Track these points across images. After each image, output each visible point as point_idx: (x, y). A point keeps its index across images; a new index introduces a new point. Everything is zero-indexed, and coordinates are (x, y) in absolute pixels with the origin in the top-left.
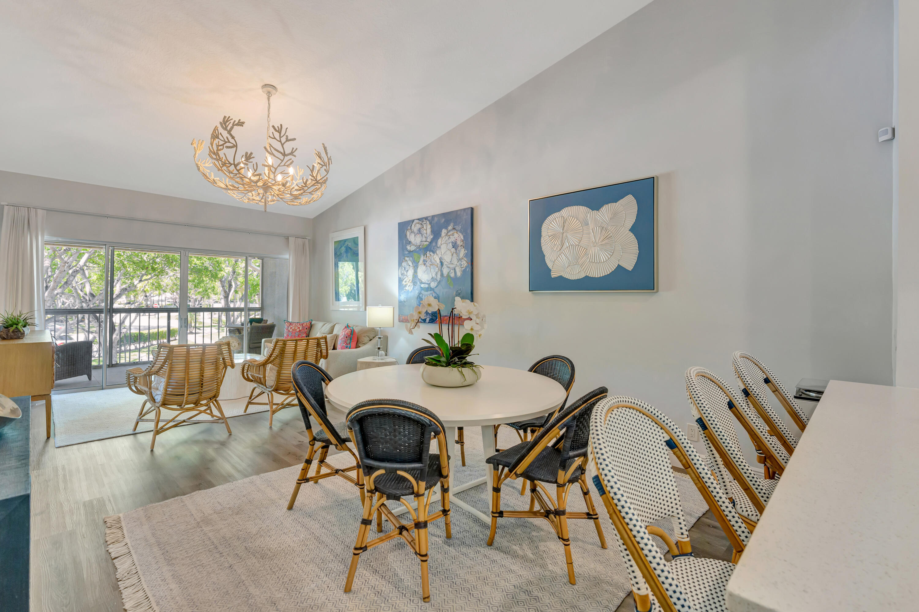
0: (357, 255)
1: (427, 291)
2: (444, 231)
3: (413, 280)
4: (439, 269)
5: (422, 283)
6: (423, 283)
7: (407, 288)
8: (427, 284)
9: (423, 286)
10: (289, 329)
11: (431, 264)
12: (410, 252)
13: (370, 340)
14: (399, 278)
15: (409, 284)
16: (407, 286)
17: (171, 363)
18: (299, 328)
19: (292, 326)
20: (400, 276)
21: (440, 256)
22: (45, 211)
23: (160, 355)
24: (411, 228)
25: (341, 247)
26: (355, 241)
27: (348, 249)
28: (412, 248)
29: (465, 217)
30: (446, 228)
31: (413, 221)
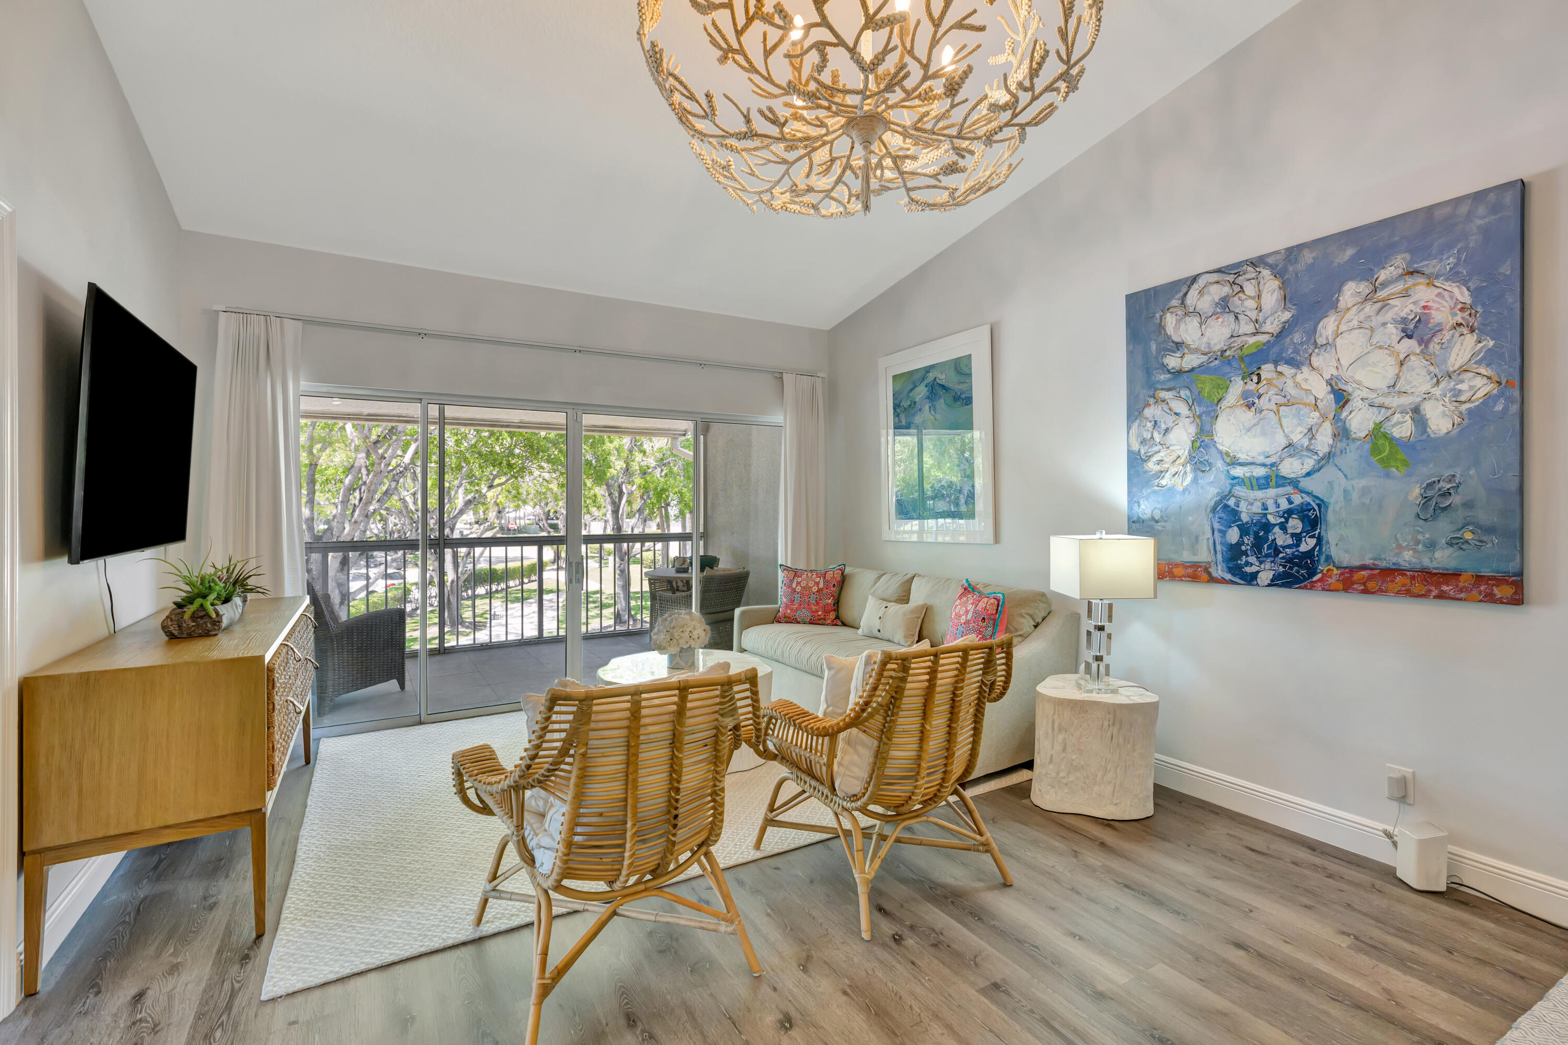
0: (968, 401)
1: (1261, 487)
2: (1351, 292)
3: (1191, 457)
4: (1324, 417)
5: (1235, 462)
6: (1242, 464)
7: (1163, 482)
8: (1264, 465)
9: (1238, 472)
10: (794, 586)
11: (1280, 400)
12: (1179, 373)
13: (1036, 627)
14: (1130, 452)
15: (1173, 470)
16: (1168, 475)
17: (584, 755)
18: (817, 584)
19: (799, 580)
20: (1136, 447)
21: (1329, 372)
22: (300, 324)
23: (551, 727)
24: (1183, 303)
25: (915, 386)
26: (961, 367)
27: (936, 390)
28: (1191, 361)
29: (1479, 222)
30: (1367, 275)
31: (1194, 279)
